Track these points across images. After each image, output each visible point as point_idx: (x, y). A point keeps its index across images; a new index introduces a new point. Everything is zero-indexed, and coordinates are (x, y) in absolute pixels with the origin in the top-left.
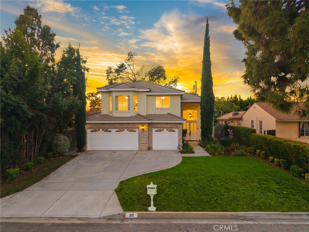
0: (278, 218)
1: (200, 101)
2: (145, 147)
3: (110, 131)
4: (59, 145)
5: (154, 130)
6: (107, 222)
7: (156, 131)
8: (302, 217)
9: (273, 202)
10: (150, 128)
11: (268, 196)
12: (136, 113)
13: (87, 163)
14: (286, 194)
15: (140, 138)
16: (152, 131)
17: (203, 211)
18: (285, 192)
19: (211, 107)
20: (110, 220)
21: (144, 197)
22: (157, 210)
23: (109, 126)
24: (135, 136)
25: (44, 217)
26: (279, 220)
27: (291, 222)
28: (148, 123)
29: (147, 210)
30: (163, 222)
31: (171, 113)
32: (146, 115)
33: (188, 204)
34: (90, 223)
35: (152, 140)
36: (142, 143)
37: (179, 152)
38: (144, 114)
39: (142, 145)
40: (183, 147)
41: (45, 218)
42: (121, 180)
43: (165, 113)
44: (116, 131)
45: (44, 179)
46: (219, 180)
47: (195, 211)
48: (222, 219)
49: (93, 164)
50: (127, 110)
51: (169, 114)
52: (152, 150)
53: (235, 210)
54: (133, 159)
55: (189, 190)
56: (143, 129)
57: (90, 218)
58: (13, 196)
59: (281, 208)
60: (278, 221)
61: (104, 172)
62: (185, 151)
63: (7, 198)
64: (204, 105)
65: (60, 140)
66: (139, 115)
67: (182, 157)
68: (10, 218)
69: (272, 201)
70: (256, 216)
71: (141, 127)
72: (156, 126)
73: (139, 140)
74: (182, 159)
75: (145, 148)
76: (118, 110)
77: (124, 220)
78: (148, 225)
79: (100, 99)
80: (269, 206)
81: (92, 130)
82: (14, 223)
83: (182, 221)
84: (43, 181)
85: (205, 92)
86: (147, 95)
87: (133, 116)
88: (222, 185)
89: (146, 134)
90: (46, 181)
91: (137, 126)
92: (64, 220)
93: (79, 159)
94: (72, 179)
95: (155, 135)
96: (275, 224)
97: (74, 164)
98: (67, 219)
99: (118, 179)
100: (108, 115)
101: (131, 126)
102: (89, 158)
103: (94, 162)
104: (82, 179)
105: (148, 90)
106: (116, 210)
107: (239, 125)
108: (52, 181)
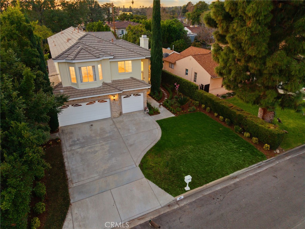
0: (246, 171)
2: (117, 114)
3: (81, 105)
5: (123, 97)
6: (171, 209)
7: (124, 97)
11: (236, 157)
12: (102, 82)
13: (84, 149)
14: (242, 153)
15: (113, 107)
16: (121, 98)
17: (214, 180)
18: (241, 151)
20: (170, 207)
21: (174, 180)
22: (191, 189)
23: (79, 101)
24: (106, 106)
27: (252, 172)
28: (119, 93)
29: (186, 191)
30: (200, 196)
32: (111, 82)
33: (203, 177)
34: (162, 214)
36: (115, 111)
37: (147, 113)
42: (138, 164)
43: (128, 77)
46: (203, 147)
48: (224, 181)
49: (93, 150)
50: (93, 81)
51: (132, 78)
52: (123, 114)
53: (228, 174)
54: (121, 133)
55: (194, 163)
56: (114, 100)
57: (156, 210)
58: (71, 213)
59: (245, 165)
60: (247, 174)
61: (113, 157)
66: (104, 84)
67: (156, 121)
69: (240, 161)
70: (237, 174)
71: (112, 98)
72: (125, 93)
73: (111, 109)
74: (157, 124)
76: (84, 81)
77: (178, 203)
80: (240, 165)
86: (110, 62)
87: (100, 87)
88: (208, 153)
90: (75, 185)
91: (108, 97)
92: (142, 218)
93: (69, 145)
94: (96, 176)
95: (124, 101)
96: (248, 177)
97: (73, 154)
98: (143, 217)
99: (134, 163)
100: (73, 88)
101: (102, 98)
102: (76, 140)
103: (89, 147)
104: (105, 173)
105: (112, 57)
106: (168, 198)
107: (171, 68)
108: (80, 183)
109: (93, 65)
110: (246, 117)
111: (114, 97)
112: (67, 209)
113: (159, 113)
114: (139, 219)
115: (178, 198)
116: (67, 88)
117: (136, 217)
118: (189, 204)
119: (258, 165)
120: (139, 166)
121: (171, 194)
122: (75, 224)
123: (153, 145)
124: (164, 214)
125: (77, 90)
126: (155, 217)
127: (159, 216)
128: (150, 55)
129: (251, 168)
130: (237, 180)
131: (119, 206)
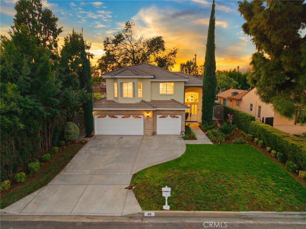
0: (274, 217)
1: (202, 85)
2: (149, 132)
3: (116, 117)
4: (70, 134)
5: (158, 116)
6: (130, 221)
7: (160, 117)
8: (294, 216)
9: (270, 201)
10: (155, 115)
11: (266, 195)
12: (141, 100)
13: (99, 151)
14: (282, 193)
15: (146, 124)
16: (156, 117)
17: (211, 210)
18: (280, 190)
19: (213, 91)
20: (131, 219)
21: (157, 195)
22: (171, 209)
23: (115, 113)
24: (140, 122)
25: (74, 215)
26: (275, 219)
27: (285, 221)
28: (153, 110)
29: (162, 209)
30: (178, 221)
31: (174, 99)
32: (150, 101)
33: (197, 203)
34: (115, 222)
35: (156, 125)
36: (148, 129)
37: (182, 137)
38: (148, 100)
39: (147, 130)
40: (185, 133)
41: (74, 217)
42: (133, 173)
43: (169, 99)
44: (122, 118)
45: (63, 171)
46: (223, 175)
47: (204, 210)
48: (227, 217)
49: (104, 153)
50: (132, 97)
51: (172, 100)
52: (156, 135)
53: (238, 209)
54: (141, 147)
55: (196, 186)
56: (148, 116)
57: (113, 216)
58: (40, 191)
59: (277, 208)
60: (274, 221)
61: (116, 162)
62: (188, 137)
63: (35, 193)
64: (206, 89)
65: (70, 129)
66: (143, 101)
67: (186, 144)
68: (44, 216)
69: (270, 200)
70: (256, 215)
71: (146, 114)
72: (160, 112)
73: (144, 126)
74: (185, 147)
75: (149, 134)
76: (124, 97)
77: (144, 219)
78: (165, 224)
79: (96, 67)
80: (267, 205)
81: (99, 116)
82: (49, 222)
83: (193, 220)
84: (62, 173)
85: (208, 76)
86: (151, 82)
87: (138, 103)
88: (226, 181)
89: (151, 120)
90: (65, 173)
91: (142, 113)
92: (91, 218)
93: (89, 147)
94: (88, 172)
95: (160, 121)
96: (272, 224)
97: (86, 153)
98: (94, 217)
99: (130, 171)
100: (114, 101)
101: (136, 113)
102: (99, 144)
103: (104, 151)
104: (98, 171)
105: (153, 77)
106: (135, 208)
107: (238, 105)
108: (70, 173)
109: (134, 82)
110: (301, 147)
111: (148, 113)
112: (40, 187)
114: (88, 217)
115: (146, 213)
116: (109, 101)
117: (87, 215)
118: (154, 224)
119: (302, 215)
120: (133, 175)
121: (141, 206)
122: (35, 200)
123: (164, 161)
124: (117, 222)
125: (116, 103)
126: (105, 221)
127: (110, 222)
128: (203, 83)
129: (286, 215)
130: (251, 222)
131: (81, 199)
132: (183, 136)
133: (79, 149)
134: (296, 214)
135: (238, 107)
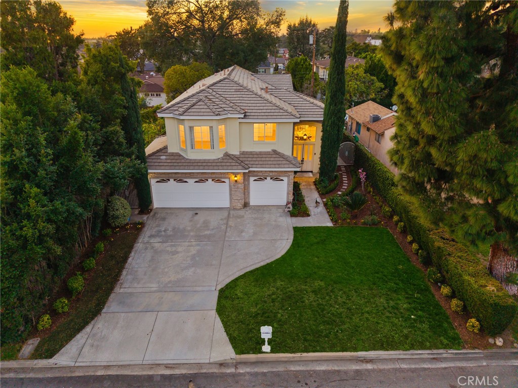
0: (398, 357)
1: (322, 119)
2: (239, 204)
3: (186, 182)
4: (117, 217)
5: (252, 179)
6: (220, 371)
7: (255, 180)
9: (397, 336)
10: (246, 177)
11: (393, 325)
12: (224, 152)
14: (413, 321)
15: (233, 192)
16: (248, 180)
17: (322, 352)
18: (412, 317)
19: (338, 131)
20: (222, 367)
21: (254, 329)
22: (272, 351)
23: (184, 176)
24: (225, 188)
25: (147, 363)
26: (399, 361)
27: (409, 364)
28: (244, 173)
29: (261, 352)
30: (280, 368)
31: (277, 150)
32: (238, 153)
33: (305, 340)
34: (203, 373)
36: (236, 199)
38: (235, 152)
39: (236, 201)
40: (294, 205)
41: (147, 366)
42: (219, 287)
43: (268, 149)
44: (195, 182)
45: (118, 285)
46: (342, 290)
47: (314, 352)
48: (341, 360)
49: (174, 249)
50: (210, 149)
51: (275, 152)
52: (249, 206)
53: (355, 349)
54: (227, 234)
55: (306, 312)
56: (236, 181)
57: (199, 363)
58: (94, 325)
59: (403, 346)
60: (397, 363)
61: (193, 267)
63: (88, 329)
64: (328, 128)
65: (117, 210)
66: (227, 155)
67: (294, 228)
68: (109, 366)
69: (396, 334)
70: (376, 356)
71: (233, 178)
72: (256, 174)
73: (231, 195)
74: (292, 232)
75: (239, 205)
76: (196, 148)
77: (238, 366)
78: (264, 374)
80: (392, 341)
81: (158, 180)
82: (117, 376)
83: (299, 365)
84: (118, 290)
85: (332, 107)
86: (240, 123)
87: (219, 159)
88: (344, 302)
89: (241, 186)
90: (122, 291)
91: (226, 176)
92: (171, 367)
93: (149, 235)
94: (154, 286)
95: (254, 185)
96: (393, 369)
97: (146, 249)
98: (174, 366)
99: (215, 284)
100: (180, 156)
101: (217, 176)
102: (163, 230)
103: (173, 243)
104: (169, 286)
105: (242, 116)
106: (227, 352)
108: (130, 290)
109: (211, 125)
110: (449, 255)
111: (236, 176)
112: (92, 319)
113: (308, 215)
114: (167, 366)
116: (173, 154)
117: (165, 362)
118: (251, 375)
119: (432, 354)
120: (219, 291)
121: (234, 347)
122: (90, 341)
123: (262, 264)
124: (205, 373)
125: (184, 158)
126: (189, 373)
127: (196, 374)
129: (412, 354)
130: (369, 366)
131: (153, 338)
132: (289, 209)
133: (135, 239)
134: (424, 354)
135: (378, 143)
